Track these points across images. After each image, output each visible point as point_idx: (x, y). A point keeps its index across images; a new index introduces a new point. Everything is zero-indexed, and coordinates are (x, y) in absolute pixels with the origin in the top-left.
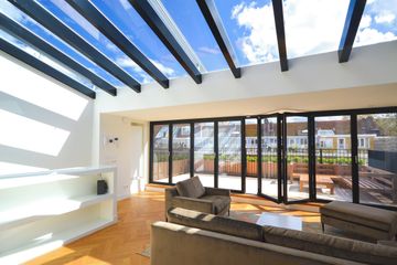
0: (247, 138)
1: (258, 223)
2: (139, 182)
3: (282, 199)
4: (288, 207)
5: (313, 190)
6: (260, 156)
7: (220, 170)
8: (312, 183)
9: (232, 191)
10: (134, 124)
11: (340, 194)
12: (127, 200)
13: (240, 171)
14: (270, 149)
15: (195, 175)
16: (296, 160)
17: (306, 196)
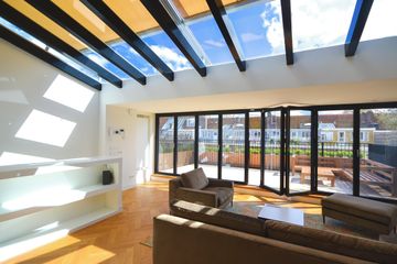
0: (250, 131)
2: (145, 172)
3: (284, 191)
4: (290, 198)
5: (314, 182)
7: (224, 161)
8: (314, 175)
9: (236, 182)
10: (139, 116)
11: (340, 186)
12: (133, 190)
13: (243, 162)
14: (272, 141)
15: (200, 166)
17: (307, 188)
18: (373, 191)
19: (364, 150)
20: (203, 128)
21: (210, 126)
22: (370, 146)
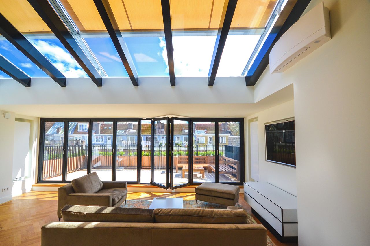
0: (142, 136)
1: (150, 208)
3: (170, 185)
4: (174, 191)
5: (191, 176)
6: (153, 151)
7: (118, 164)
8: (191, 170)
9: (129, 183)
10: (18, 119)
11: (208, 177)
13: (136, 164)
14: (161, 145)
15: (93, 171)
16: (180, 154)
17: (186, 181)
18: (227, 178)
19: (222, 150)
20: (97, 132)
21: (103, 131)
22: (226, 147)
